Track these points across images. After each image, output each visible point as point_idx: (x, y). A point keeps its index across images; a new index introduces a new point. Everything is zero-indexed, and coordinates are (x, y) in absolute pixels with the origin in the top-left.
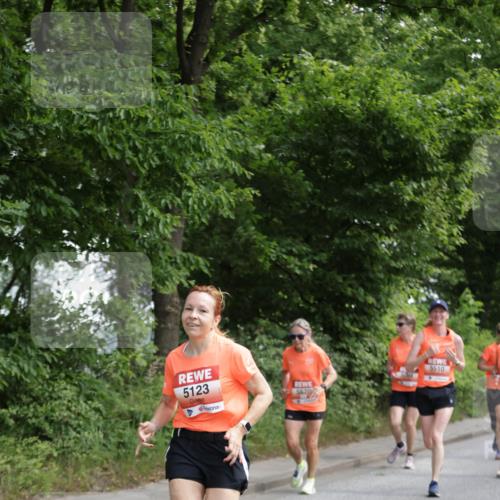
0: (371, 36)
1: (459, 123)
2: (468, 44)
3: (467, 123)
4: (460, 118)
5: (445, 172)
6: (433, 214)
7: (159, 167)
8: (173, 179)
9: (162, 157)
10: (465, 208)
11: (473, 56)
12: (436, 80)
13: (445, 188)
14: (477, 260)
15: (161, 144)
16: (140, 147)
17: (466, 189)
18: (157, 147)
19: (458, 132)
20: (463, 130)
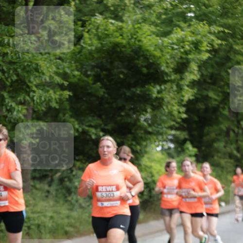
0: (132, 5)
1: (182, 53)
2: (186, 8)
3: (186, 53)
4: (182, 50)
5: (175, 80)
6: (169, 102)
7: (16, 81)
8: (24, 87)
9: (18, 75)
10: (186, 98)
11: (189, 15)
12: (169, 29)
13: (175, 88)
14: (194, 126)
15: (17, 68)
16: (6, 70)
17: (186, 88)
18: (15, 70)
19: (181, 58)
20: (184, 56)
